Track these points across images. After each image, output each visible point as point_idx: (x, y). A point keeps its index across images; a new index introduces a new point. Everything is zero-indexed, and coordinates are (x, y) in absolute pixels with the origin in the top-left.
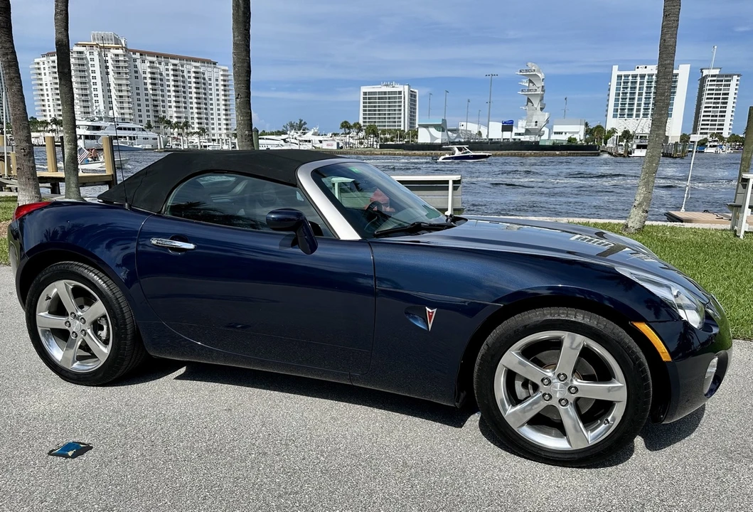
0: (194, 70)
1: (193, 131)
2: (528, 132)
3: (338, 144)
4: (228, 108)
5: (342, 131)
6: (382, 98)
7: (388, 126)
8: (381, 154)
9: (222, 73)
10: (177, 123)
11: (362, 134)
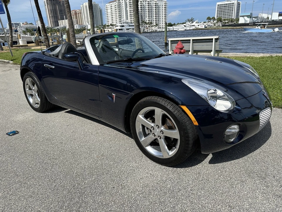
0: (155, 3)
1: (153, 25)
3: (205, 26)
4: (166, 15)
5: (207, 21)
6: (225, 6)
7: (227, 17)
8: (222, 29)
9: (164, 3)
10: (148, 22)
11: (215, 22)
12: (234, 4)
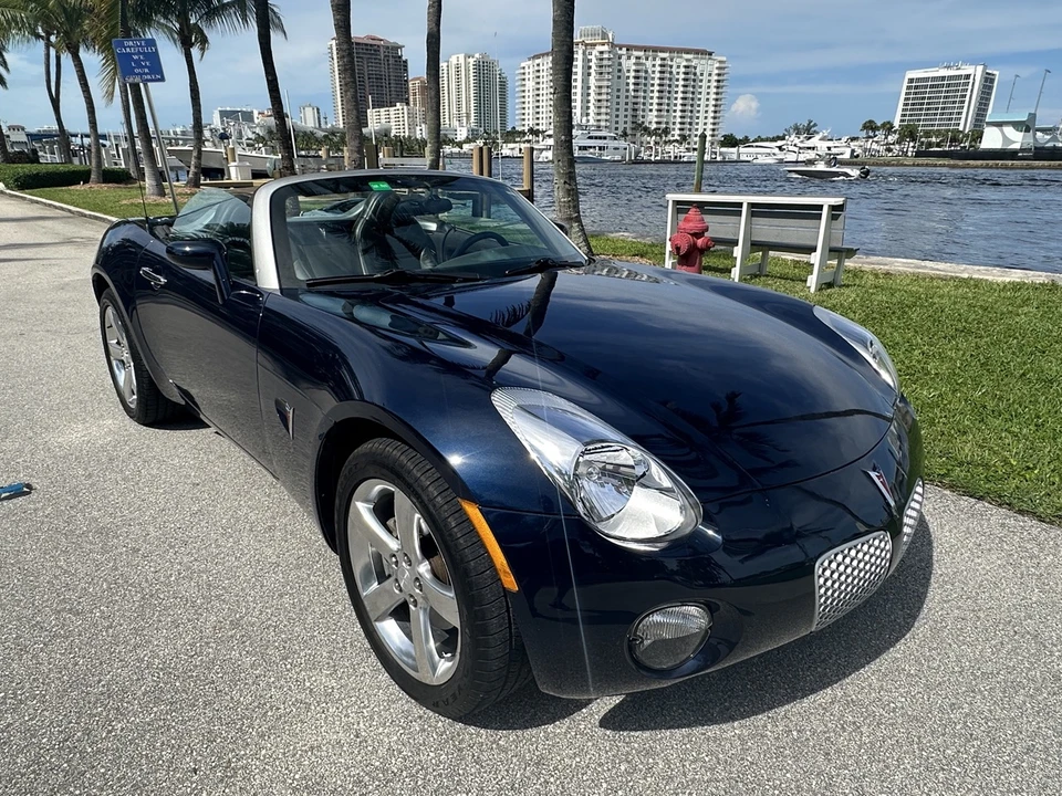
0: (685, 63)
1: (672, 139)
3: (853, 151)
4: (718, 109)
5: (864, 134)
6: (937, 86)
7: (939, 125)
8: (914, 165)
9: (717, 65)
10: (656, 129)
11: (891, 138)
12: (971, 81)
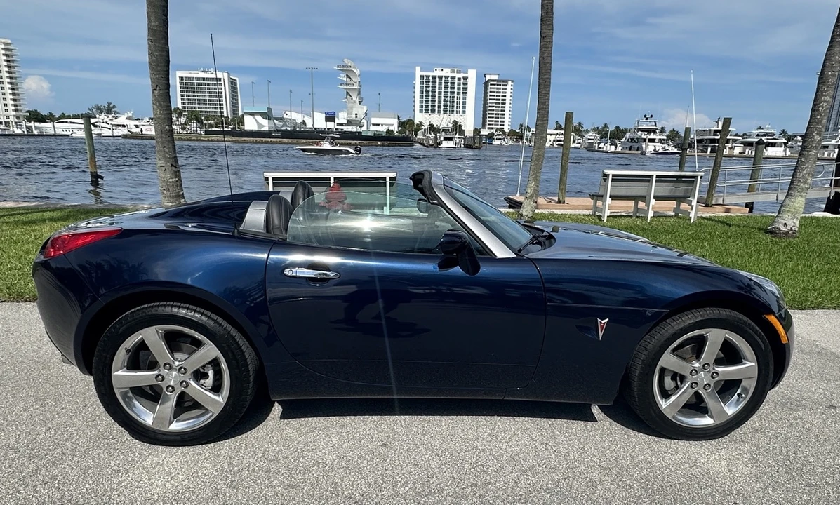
2: (349, 123)
6: (201, 84)
7: (210, 112)
11: (183, 120)
12: (222, 82)
